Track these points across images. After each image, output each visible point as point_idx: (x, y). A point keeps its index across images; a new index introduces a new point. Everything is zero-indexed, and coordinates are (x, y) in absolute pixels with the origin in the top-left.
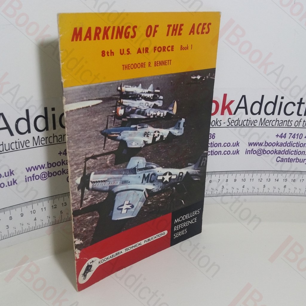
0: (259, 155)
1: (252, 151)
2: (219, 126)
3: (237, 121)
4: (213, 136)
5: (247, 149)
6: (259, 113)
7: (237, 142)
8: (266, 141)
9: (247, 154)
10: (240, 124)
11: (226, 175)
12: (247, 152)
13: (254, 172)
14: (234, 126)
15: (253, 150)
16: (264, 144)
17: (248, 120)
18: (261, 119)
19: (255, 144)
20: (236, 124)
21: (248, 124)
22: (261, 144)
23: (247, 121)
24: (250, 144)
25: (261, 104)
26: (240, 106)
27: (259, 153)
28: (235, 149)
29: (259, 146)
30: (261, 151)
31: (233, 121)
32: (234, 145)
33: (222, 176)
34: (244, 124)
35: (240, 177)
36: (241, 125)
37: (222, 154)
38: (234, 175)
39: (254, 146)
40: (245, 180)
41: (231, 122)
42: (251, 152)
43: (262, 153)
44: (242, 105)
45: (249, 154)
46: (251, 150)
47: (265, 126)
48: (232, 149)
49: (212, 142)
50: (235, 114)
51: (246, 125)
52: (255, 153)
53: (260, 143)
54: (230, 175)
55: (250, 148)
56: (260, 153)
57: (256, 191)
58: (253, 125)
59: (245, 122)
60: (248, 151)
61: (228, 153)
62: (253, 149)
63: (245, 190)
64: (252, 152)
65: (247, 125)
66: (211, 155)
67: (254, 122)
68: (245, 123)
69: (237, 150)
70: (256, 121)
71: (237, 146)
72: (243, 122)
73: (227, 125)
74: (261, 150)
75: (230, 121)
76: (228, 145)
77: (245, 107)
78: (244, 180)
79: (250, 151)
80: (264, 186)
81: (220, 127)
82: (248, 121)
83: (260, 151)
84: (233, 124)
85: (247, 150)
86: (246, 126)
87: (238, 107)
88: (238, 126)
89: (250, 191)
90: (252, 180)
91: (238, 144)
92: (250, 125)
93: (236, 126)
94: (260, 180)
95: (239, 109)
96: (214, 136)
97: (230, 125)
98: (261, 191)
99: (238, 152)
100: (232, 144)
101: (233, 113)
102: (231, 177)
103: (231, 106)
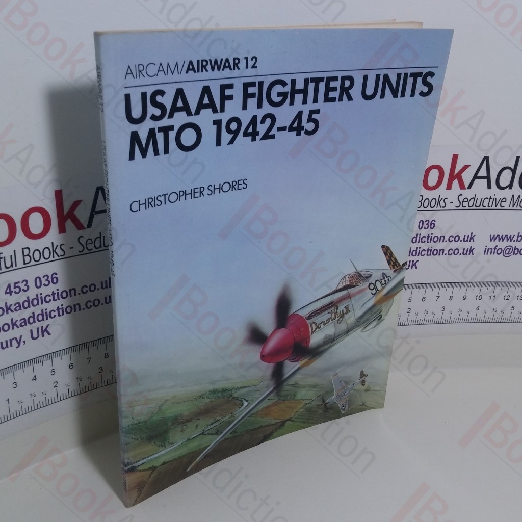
0: (507, 255)
1: (495, 249)
2: (443, 207)
3: (473, 199)
4: (431, 224)
5: (486, 246)
6: (510, 186)
7: (472, 233)
8: (519, 233)
9: (487, 254)
10: (477, 205)
11: (450, 289)
12: (487, 251)
13: (496, 284)
14: (467, 208)
15: (497, 248)
16: (515, 238)
17: (490, 198)
18: (513, 196)
19: (501, 238)
20: (471, 205)
21: (490, 205)
22: (510, 238)
23: (489, 200)
24: (493, 238)
25: (514, 171)
26: (479, 175)
27: (507, 252)
28: (467, 245)
29: (507, 241)
30: (510, 249)
31: (466, 200)
32: (466, 239)
33: (443, 290)
34: (484, 205)
35: (472, 292)
36: (480, 206)
37: (446, 254)
38: (464, 289)
39: (499, 241)
40: (481, 297)
41: (463, 202)
42: (493, 250)
43: (512, 254)
44: (483, 172)
45: (491, 254)
46: (493, 247)
47: (519, 208)
48: (462, 245)
49: (429, 235)
50: (469, 187)
51: (487, 206)
52: (500, 254)
53: (508, 237)
54: (456, 289)
55: (492, 245)
56: (508, 254)
57: (498, 315)
58: (499, 207)
59: (486, 201)
60: (489, 249)
61: (455, 252)
62: (497, 246)
63: (481, 314)
64: (496, 251)
65: (489, 207)
66: (427, 255)
67: (501, 202)
68: (486, 203)
69: (471, 247)
70: (504, 200)
71: (470, 241)
72: (482, 201)
73: (456, 207)
74: (510, 247)
75: (461, 199)
76: (456, 238)
77: (488, 177)
78: (479, 298)
79: (491, 249)
80: (513, 307)
81: (444, 209)
82: (492, 200)
83: (508, 250)
84: (465, 204)
85: (487, 248)
86: (487, 208)
87: (476, 177)
88: (474, 207)
89: (489, 315)
90: (492, 298)
91: (472, 238)
92: (494, 207)
93: (470, 208)
94: (506, 298)
95: (476, 180)
96: (434, 224)
97: (460, 207)
98: (507, 315)
99: (471, 251)
100: (462, 238)
101: (467, 187)
102: (458, 292)
103: (464, 175)
